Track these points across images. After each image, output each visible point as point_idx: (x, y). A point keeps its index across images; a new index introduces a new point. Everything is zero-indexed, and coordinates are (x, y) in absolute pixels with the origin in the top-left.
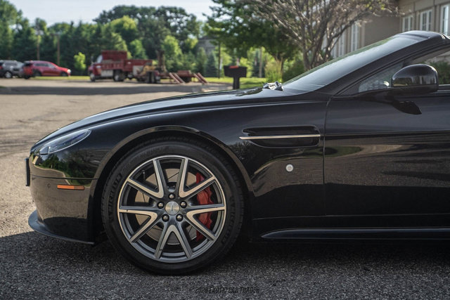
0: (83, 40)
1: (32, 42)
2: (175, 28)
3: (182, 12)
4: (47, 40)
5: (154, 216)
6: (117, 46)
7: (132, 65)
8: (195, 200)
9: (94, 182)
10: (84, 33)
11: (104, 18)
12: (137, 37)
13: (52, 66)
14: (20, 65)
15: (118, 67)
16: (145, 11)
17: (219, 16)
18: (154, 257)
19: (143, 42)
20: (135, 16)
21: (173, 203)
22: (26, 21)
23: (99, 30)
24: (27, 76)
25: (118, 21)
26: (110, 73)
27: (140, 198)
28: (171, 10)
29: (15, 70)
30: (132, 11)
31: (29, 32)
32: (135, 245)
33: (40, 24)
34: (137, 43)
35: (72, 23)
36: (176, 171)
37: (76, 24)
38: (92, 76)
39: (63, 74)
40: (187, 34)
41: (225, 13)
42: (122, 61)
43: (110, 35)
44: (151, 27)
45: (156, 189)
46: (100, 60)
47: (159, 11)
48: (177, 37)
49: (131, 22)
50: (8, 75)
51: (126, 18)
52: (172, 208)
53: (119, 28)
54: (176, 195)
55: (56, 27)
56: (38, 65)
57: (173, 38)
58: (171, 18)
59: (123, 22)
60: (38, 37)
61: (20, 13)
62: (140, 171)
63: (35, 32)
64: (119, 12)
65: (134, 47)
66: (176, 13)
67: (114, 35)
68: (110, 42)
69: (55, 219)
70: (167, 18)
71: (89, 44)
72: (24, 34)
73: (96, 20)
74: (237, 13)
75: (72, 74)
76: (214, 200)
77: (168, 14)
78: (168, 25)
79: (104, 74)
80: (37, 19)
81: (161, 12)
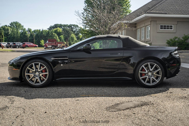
0: (43, 36)
1: (26, 36)
2: (75, 31)
3: (77, 26)
4: (31, 35)
5: (33, 75)
6: (55, 37)
7: (58, 44)
8: (42, 72)
9: (20, 68)
10: (44, 33)
11: (51, 28)
12: (62, 35)
13: (32, 44)
14: (21, 44)
15: (53, 45)
16: (65, 26)
17: (85, 28)
18: (33, 84)
19: (64, 36)
20: (61, 28)
21: (37, 72)
22: (25, 29)
23: (49, 32)
24: (23, 48)
25: (56, 29)
26: (51, 46)
27: (30, 72)
28: (73, 25)
29: (19, 45)
30: (60, 26)
31: (25, 33)
32: (29, 82)
33: (29, 30)
34: (62, 36)
35: (40, 30)
36: (38, 66)
37: (41, 30)
38: (45, 47)
39: (35, 47)
40: (79, 33)
41: (87, 27)
42: (55, 42)
43: (53, 34)
44: (67, 31)
45: (33, 69)
46: (47, 42)
47: (69, 26)
48: (75, 34)
49: (60, 30)
50: (17, 47)
51: (58, 28)
52: (37, 74)
53: (56, 32)
54: (38, 71)
55: (35, 31)
56: (27, 44)
57: (74, 35)
58: (73, 28)
59: (57, 29)
60: (28, 34)
61: (23, 26)
62: (30, 66)
63: (27, 33)
64: (56, 26)
65: (61, 38)
66: (75, 26)
67: (54, 34)
68: (52, 36)
69: (13, 78)
70: (72, 28)
71: (45, 37)
72: (24, 34)
73: (48, 29)
74: (91, 27)
75: (38, 47)
76: (46, 72)
77: (72, 27)
78: (72, 31)
79: (49, 47)
80: (29, 28)
81: (70, 26)
